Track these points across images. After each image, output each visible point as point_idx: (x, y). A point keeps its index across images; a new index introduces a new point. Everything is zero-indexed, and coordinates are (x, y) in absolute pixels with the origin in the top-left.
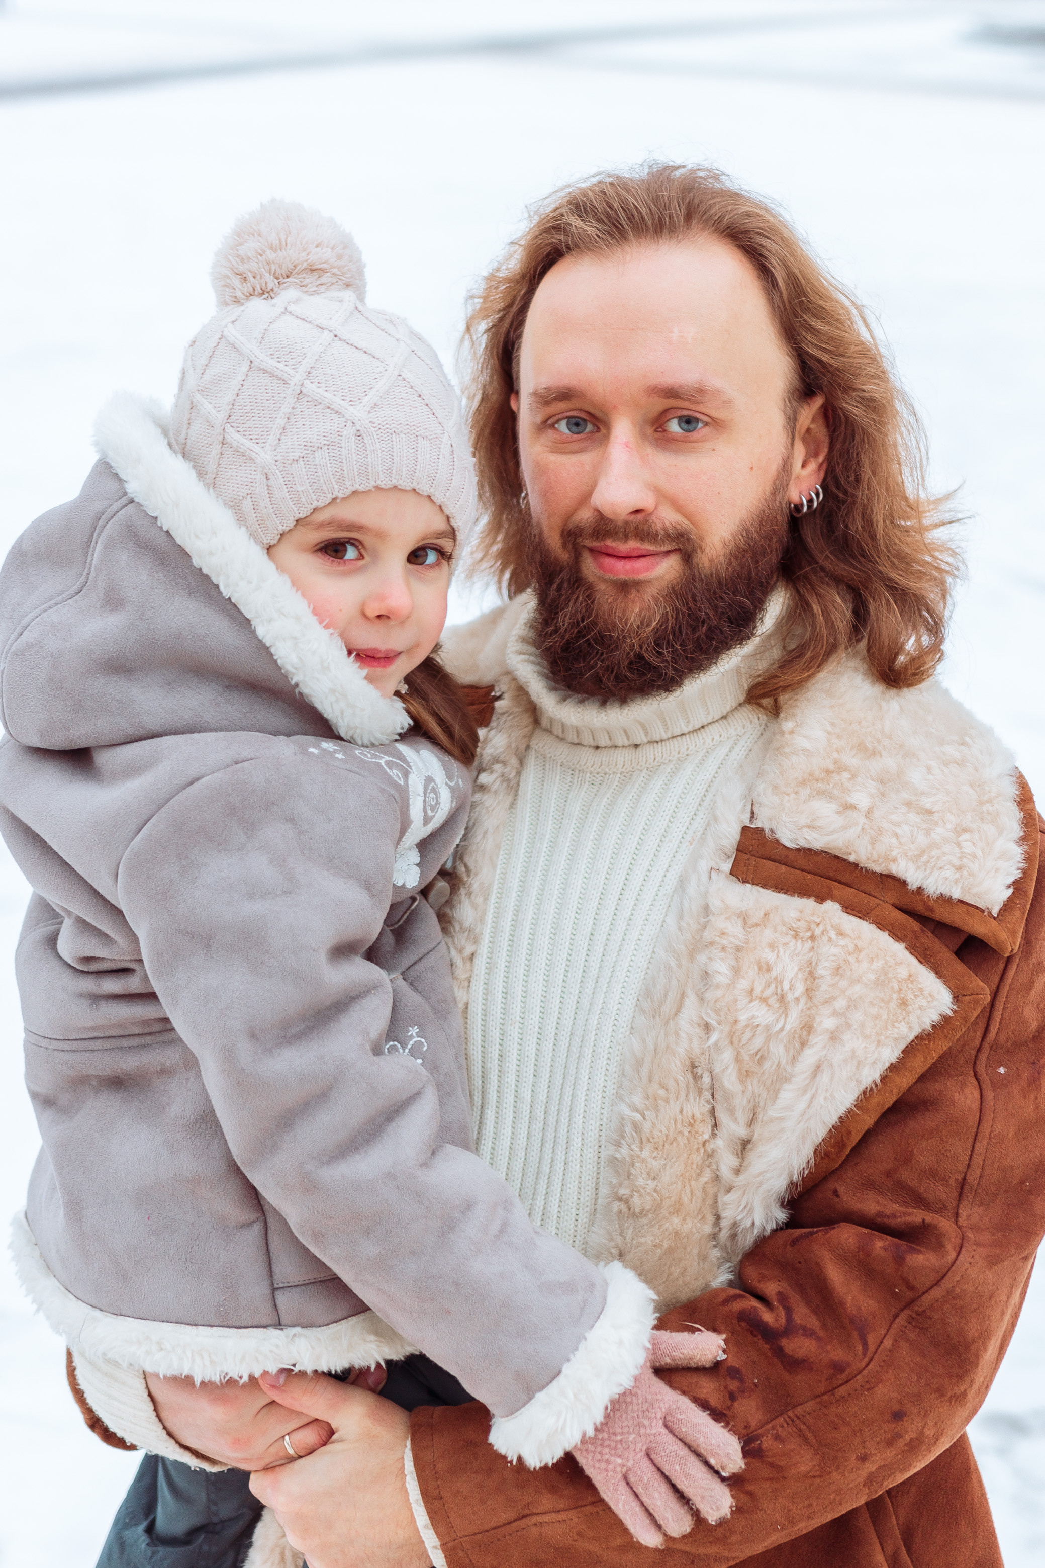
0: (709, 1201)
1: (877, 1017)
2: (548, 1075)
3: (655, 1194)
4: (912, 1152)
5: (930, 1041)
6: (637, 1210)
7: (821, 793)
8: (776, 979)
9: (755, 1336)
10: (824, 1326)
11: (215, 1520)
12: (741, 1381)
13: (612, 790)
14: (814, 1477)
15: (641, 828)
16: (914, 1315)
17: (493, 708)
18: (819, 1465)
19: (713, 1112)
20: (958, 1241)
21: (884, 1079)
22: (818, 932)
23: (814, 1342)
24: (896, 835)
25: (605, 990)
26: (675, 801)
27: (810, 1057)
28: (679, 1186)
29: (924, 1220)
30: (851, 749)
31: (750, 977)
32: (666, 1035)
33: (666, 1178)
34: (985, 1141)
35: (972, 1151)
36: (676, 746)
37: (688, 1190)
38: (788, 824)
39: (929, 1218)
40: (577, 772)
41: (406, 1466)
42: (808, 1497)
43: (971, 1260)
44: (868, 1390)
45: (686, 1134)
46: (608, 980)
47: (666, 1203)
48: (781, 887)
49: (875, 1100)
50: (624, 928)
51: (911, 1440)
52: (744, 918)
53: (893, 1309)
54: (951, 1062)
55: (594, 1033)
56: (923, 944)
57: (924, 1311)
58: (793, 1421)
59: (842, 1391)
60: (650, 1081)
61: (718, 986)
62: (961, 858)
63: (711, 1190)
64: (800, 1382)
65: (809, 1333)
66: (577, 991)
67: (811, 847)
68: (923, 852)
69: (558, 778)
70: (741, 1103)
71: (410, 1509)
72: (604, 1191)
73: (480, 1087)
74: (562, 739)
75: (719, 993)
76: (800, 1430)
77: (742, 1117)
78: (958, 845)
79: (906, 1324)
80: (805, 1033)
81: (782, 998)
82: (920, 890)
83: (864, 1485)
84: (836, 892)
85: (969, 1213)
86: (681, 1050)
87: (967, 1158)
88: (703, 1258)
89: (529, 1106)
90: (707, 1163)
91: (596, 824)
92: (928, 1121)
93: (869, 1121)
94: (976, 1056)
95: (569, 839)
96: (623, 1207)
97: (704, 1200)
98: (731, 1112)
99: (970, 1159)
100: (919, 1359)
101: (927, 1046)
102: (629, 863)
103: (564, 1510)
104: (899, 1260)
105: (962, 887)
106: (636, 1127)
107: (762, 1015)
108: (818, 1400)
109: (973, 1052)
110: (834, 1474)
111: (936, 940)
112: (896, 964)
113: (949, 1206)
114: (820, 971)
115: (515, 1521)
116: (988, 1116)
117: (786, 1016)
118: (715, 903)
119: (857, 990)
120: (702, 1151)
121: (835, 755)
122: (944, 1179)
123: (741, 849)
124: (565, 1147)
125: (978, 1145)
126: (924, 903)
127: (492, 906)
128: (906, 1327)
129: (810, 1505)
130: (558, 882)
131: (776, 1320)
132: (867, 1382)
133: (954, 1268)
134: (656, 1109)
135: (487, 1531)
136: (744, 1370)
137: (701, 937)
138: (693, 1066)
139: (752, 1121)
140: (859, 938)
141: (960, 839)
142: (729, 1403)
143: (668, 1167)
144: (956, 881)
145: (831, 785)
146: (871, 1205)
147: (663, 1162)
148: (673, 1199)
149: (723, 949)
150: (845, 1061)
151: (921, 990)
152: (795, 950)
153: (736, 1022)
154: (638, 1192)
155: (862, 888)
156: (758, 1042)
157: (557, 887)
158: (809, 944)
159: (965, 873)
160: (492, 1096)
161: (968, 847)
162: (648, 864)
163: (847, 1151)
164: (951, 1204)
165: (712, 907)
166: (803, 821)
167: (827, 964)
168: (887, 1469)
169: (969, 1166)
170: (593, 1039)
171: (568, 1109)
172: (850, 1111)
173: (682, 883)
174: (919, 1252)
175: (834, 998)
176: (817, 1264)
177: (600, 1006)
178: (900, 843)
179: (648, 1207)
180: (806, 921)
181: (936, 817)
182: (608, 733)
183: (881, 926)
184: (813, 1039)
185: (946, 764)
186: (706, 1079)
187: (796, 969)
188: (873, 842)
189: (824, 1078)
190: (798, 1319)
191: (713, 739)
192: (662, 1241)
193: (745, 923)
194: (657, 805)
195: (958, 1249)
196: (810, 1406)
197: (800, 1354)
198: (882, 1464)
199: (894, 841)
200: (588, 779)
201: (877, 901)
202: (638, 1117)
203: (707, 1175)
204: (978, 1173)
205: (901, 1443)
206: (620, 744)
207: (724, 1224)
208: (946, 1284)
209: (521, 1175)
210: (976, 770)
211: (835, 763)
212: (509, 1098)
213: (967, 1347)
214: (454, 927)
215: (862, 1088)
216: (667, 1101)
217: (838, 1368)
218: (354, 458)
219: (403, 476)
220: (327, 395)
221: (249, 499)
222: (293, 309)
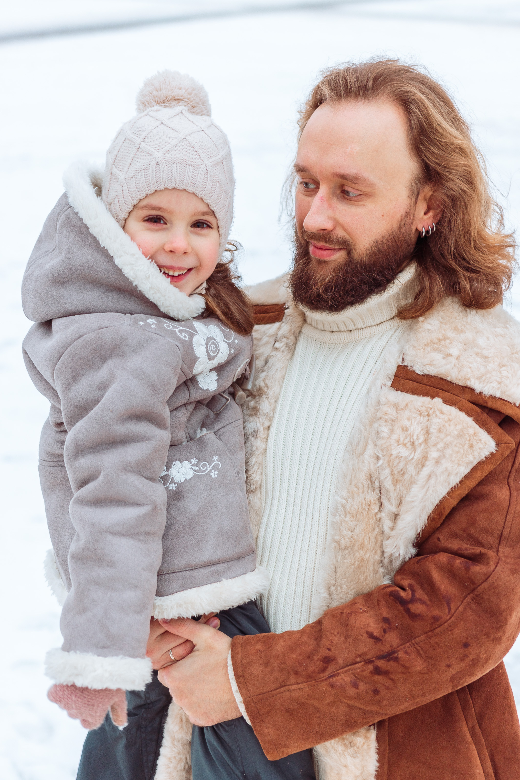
0: (379, 544)
1: (458, 452)
2: (303, 484)
3: (352, 539)
4: (476, 519)
5: (484, 465)
6: (343, 546)
7: (435, 349)
8: (410, 434)
9: (397, 603)
10: (430, 600)
11: (149, 702)
12: (390, 624)
13: (338, 351)
14: (424, 673)
15: (351, 368)
16: (475, 596)
17: (284, 313)
18: (427, 667)
19: (380, 499)
20: (496, 561)
21: (461, 482)
22: (431, 412)
23: (424, 606)
24: (470, 368)
25: (331, 443)
26: (367, 355)
27: (426, 471)
28: (363, 535)
29: (480, 551)
30: (451, 330)
31: (398, 434)
32: (358, 462)
33: (357, 531)
34: (512, 515)
35: (505, 520)
36: (369, 330)
37: (367, 537)
38: (419, 363)
39: (483, 550)
40: (323, 343)
41: (228, 662)
42: (421, 684)
43: (503, 570)
44: (451, 630)
45: (367, 509)
46: (332, 438)
47: (357, 544)
48: (415, 392)
49: (457, 493)
50: (341, 414)
51: (473, 659)
52: (396, 406)
53: (465, 594)
54: (496, 477)
55: (325, 463)
56: (482, 418)
57: (479, 595)
58: (414, 645)
59: (438, 630)
60: (351, 484)
61: (383, 438)
62: (501, 378)
63: (380, 539)
64: (417, 626)
65: (422, 602)
66: (318, 444)
67: (430, 374)
68: (483, 375)
69: (314, 345)
70: (393, 495)
71: (229, 683)
72: (329, 538)
73: (272, 489)
74: (317, 328)
75: (383, 442)
76: (417, 650)
77: (395, 502)
78: (500, 372)
79: (470, 601)
80: (424, 460)
81: (413, 444)
82: (481, 393)
83: (450, 681)
84: (440, 394)
85: (504, 550)
86: (365, 469)
87: (503, 523)
88: (376, 572)
89: (293, 499)
90: (377, 524)
91: (330, 366)
92: (484, 505)
93: (454, 502)
94: (509, 475)
95: (317, 373)
96: (336, 545)
97: (376, 543)
98: (389, 500)
99: (504, 524)
100: (476, 618)
101: (483, 468)
102: (344, 384)
103: (302, 683)
104: (467, 569)
105: (501, 392)
106: (344, 506)
107: (404, 452)
108: (426, 635)
109: (507, 473)
110: (434, 673)
111: (489, 417)
112: (468, 427)
113: (494, 547)
114: (432, 430)
115: (278, 688)
116: (513, 504)
117: (415, 452)
118: (383, 400)
119: (449, 439)
120: (374, 518)
121: (443, 332)
122: (491, 533)
123: (397, 375)
124: (311, 518)
125: (508, 517)
126: (483, 399)
127: (280, 405)
128: (470, 602)
129: (422, 689)
130: (311, 393)
131: (407, 595)
132: (450, 627)
133: (494, 573)
134: (353, 498)
135: (265, 693)
136: (391, 619)
137: (376, 415)
138: (371, 477)
139: (399, 504)
140: (450, 415)
141: (501, 369)
142: (383, 634)
143: (358, 526)
144: (498, 389)
145: (441, 346)
146: (455, 545)
147: (356, 523)
148: (360, 541)
149: (386, 421)
150: (443, 473)
151: (480, 440)
152: (420, 420)
153: (391, 455)
154: (343, 537)
155: (453, 393)
156: (402, 465)
157: (310, 395)
158: (427, 418)
159: (502, 385)
160: (277, 494)
161: (504, 373)
162: (353, 384)
163: (444, 517)
164: (495, 546)
165: (381, 402)
166: (426, 362)
167: (435, 427)
168: (462, 674)
169: (504, 527)
170: (325, 466)
171: (313, 500)
172: (444, 497)
173: (369, 391)
174: (477, 565)
175: (437, 443)
176: (428, 571)
177: (329, 451)
178: (472, 371)
179: (348, 545)
180: (425, 407)
181: (490, 359)
182: (337, 325)
183: (461, 410)
184: (428, 463)
185: (497, 336)
186: (377, 483)
187: (420, 429)
188: (459, 371)
189: (432, 481)
190: (417, 595)
191: (386, 328)
192: (355, 562)
193: (397, 409)
194: (358, 357)
195: (496, 564)
196: (422, 637)
197: (418, 612)
198: (459, 670)
199: (469, 370)
200: (327, 346)
201: (460, 399)
202: (344, 501)
203: (377, 531)
204: (508, 531)
205: (468, 660)
206: (343, 330)
207: (386, 555)
208: (490, 581)
209: (289, 531)
210: (511, 339)
211: (443, 335)
212: (284, 495)
213: (501, 613)
214: (259, 413)
215: (451, 487)
216: (358, 494)
217: (436, 619)
218: (155, 174)
219: (178, 183)
220: (149, 148)
221: (117, 198)
222: (151, 113)
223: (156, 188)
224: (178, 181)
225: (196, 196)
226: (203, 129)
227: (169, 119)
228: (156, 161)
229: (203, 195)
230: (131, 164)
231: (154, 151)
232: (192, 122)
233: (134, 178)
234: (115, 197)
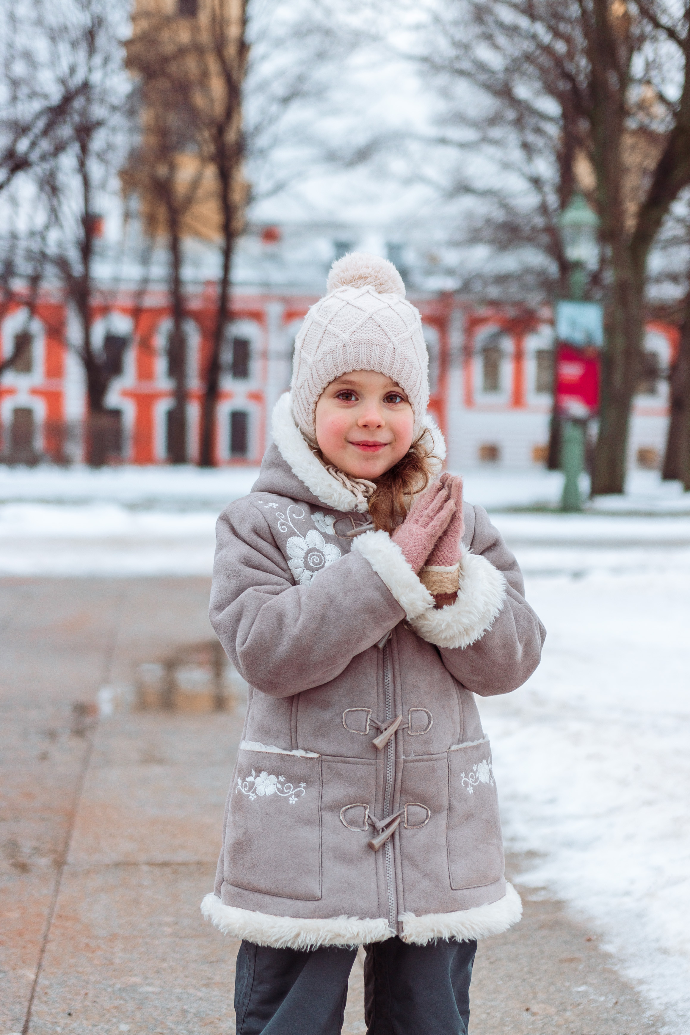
218: (342, 357)
219: (365, 364)
220: (335, 329)
221: (307, 381)
222: (338, 295)
223: (345, 370)
224: (365, 362)
225: (384, 375)
226: (390, 306)
227: (355, 299)
228: (343, 343)
229: (391, 374)
230: (318, 347)
231: (340, 332)
232: (379, 300)
233: (322, 361)
234: (305, 381)
